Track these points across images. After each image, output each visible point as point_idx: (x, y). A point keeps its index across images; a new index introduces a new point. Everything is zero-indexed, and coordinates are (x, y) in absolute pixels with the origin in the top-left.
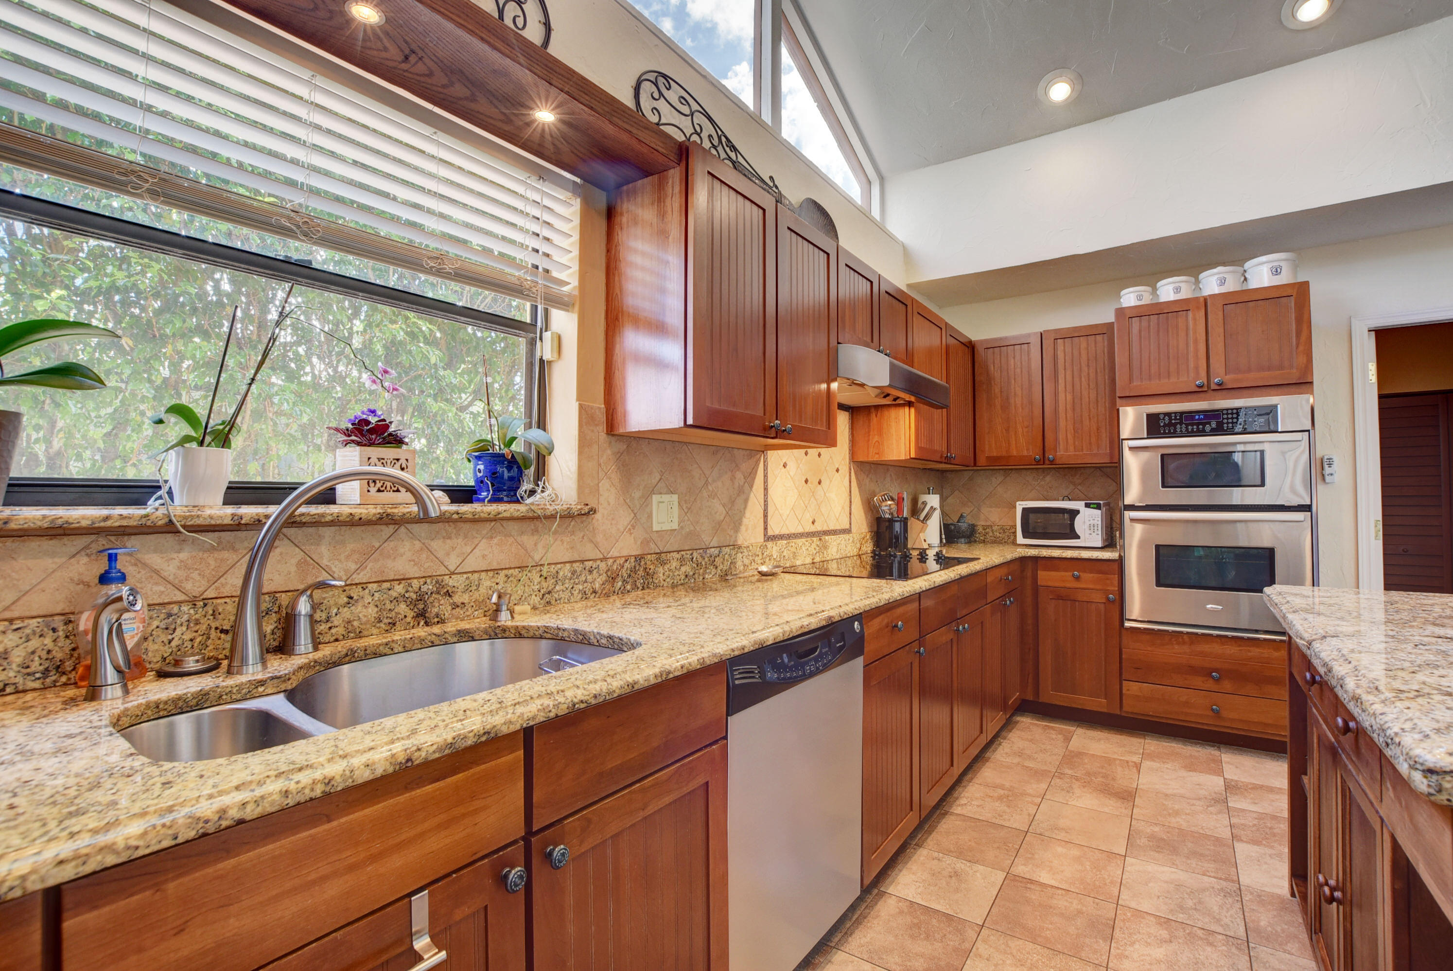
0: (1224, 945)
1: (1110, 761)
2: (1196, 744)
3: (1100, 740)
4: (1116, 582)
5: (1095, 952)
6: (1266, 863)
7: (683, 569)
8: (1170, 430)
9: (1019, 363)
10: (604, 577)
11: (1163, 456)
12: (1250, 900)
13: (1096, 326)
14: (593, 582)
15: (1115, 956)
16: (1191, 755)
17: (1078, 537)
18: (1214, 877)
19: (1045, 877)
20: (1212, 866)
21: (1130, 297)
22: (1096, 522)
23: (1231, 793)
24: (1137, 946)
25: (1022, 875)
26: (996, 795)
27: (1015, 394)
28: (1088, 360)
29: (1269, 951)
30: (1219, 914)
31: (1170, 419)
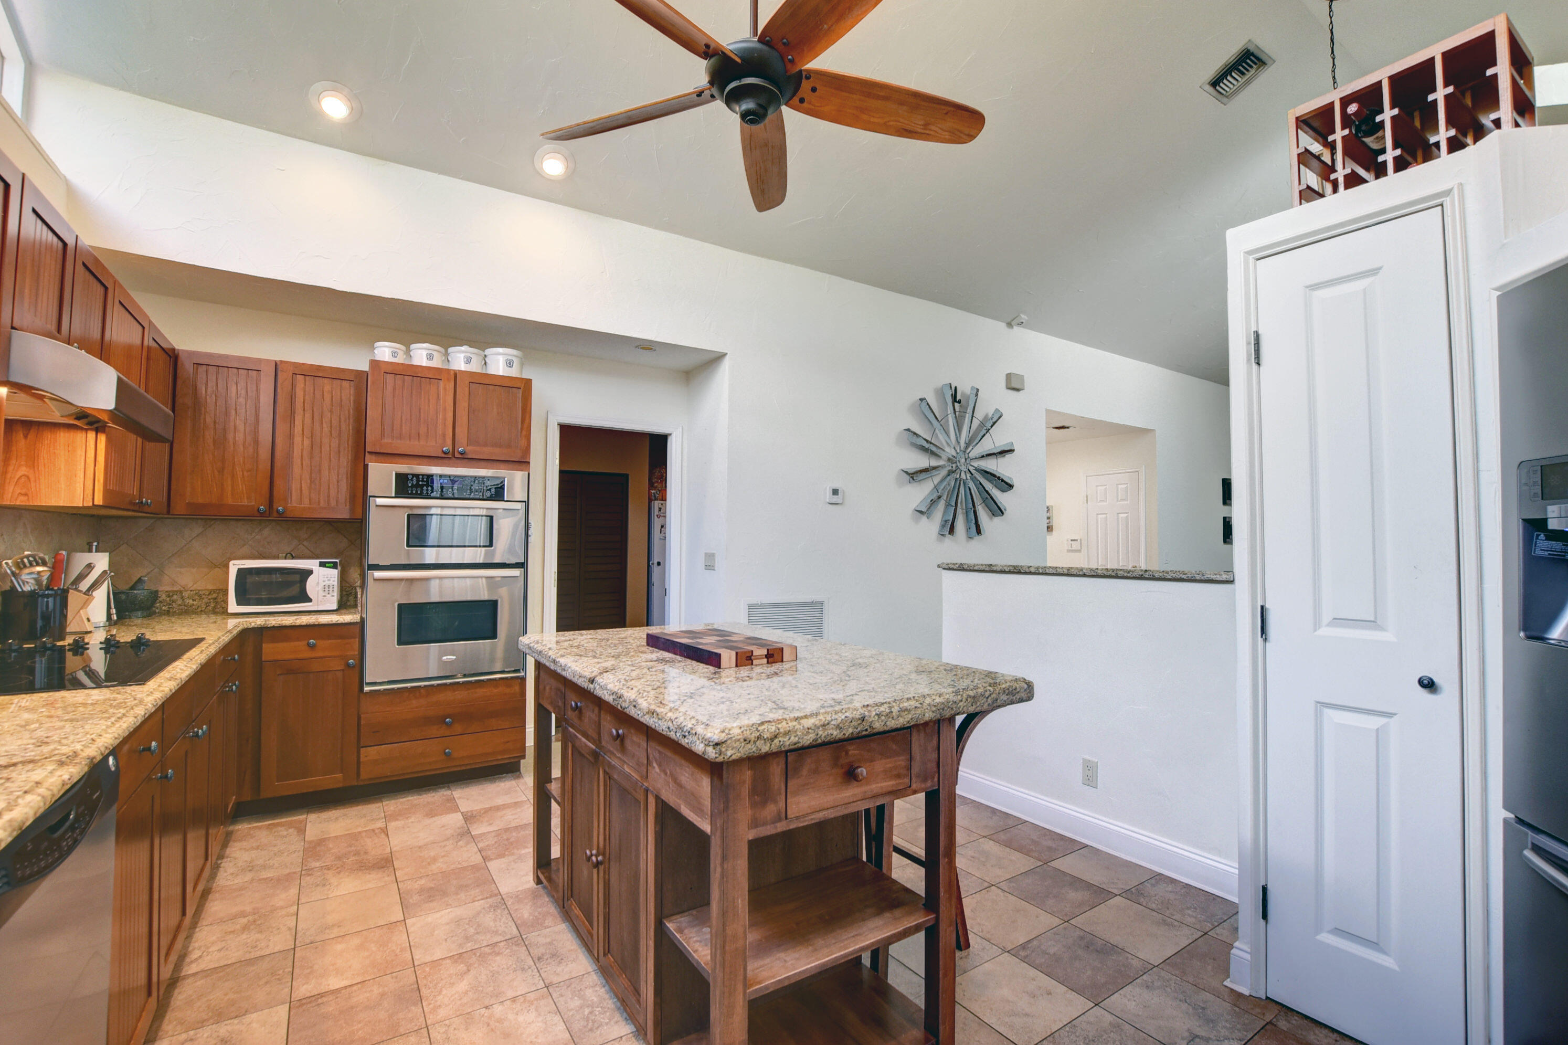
0: (507, 949)
1: (355, 837)
2: (429, 790)
3: (337, 819)
4: (356, 645)
5: (412, 1020)
6: (513, 869)
8: (417, 491)
9: (243, 392)
11: (409, 516)
12: (513, 903)
13: (344, 370)
15: (430, 1012)
16: (428, 802)
17: (310, 600)
18: (482, 899)
19: (334, 983)
20: (477, 891)
21: (385, 351)
22: (331, 583)
23: (470, 823)
24: (444, 992)
25: (308, 995)
26: (238, 927)
27: (235, 427)
28: (332, 405)
29: (537, 933)
30: (496, 927)
31: (418, 481)
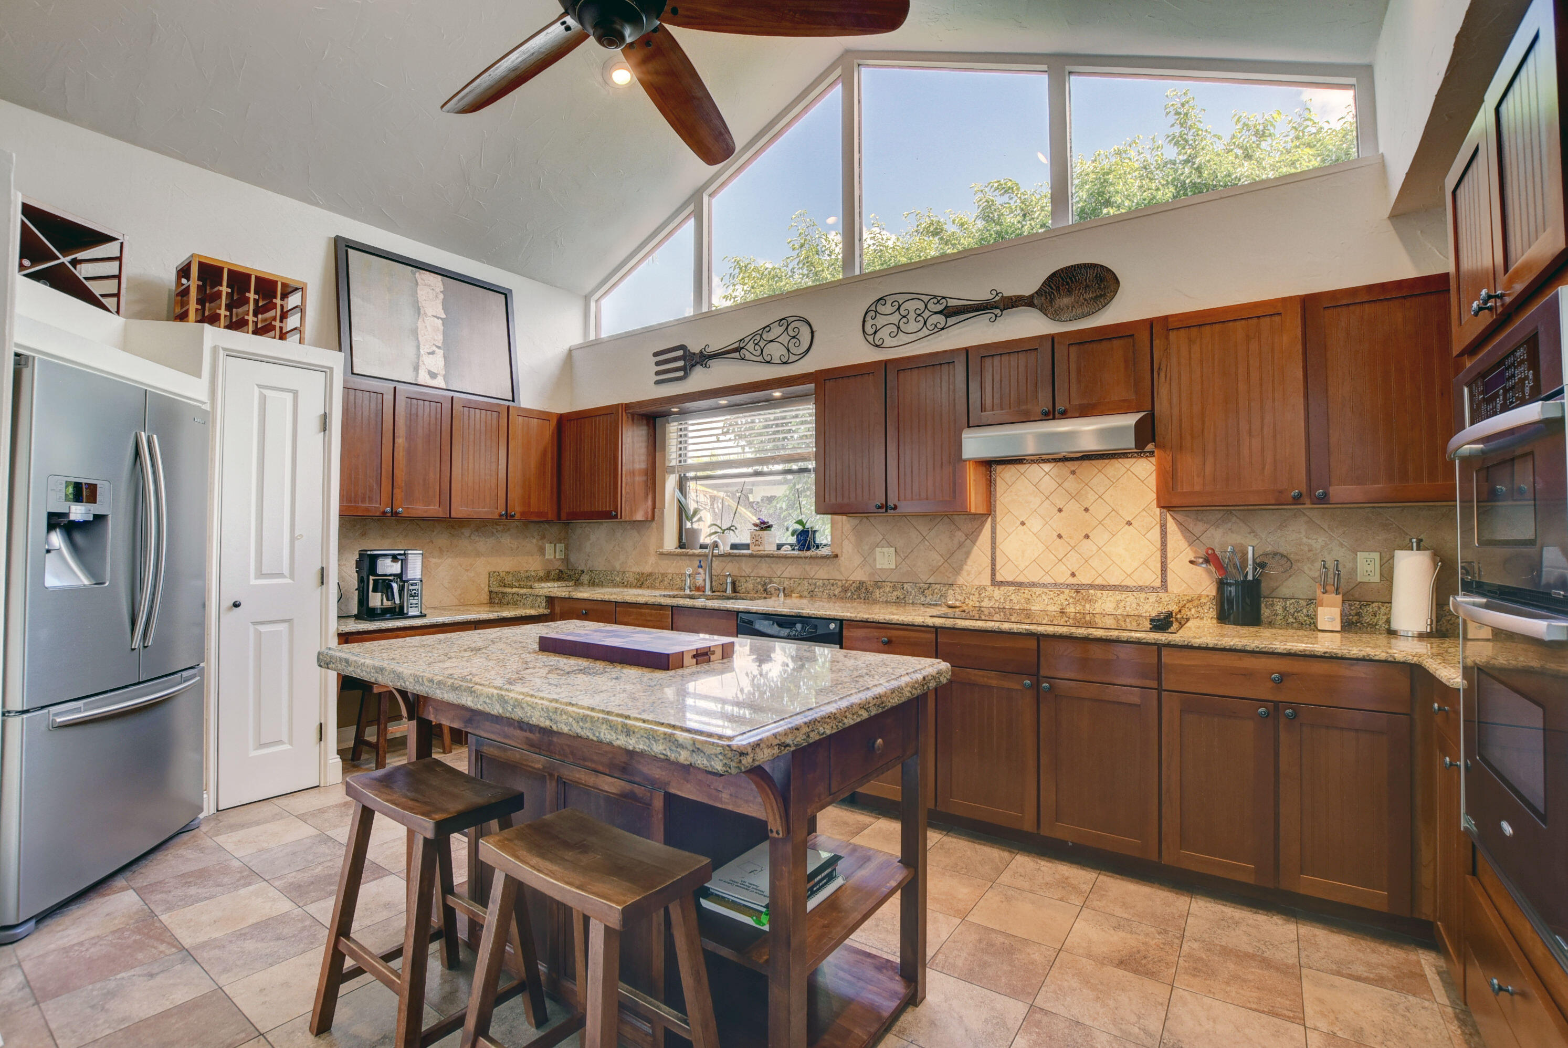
7: (895, 593)
10: (840, 589)
14: (834, 590)
